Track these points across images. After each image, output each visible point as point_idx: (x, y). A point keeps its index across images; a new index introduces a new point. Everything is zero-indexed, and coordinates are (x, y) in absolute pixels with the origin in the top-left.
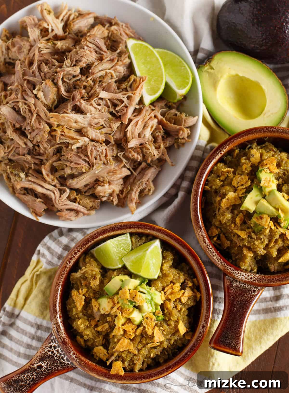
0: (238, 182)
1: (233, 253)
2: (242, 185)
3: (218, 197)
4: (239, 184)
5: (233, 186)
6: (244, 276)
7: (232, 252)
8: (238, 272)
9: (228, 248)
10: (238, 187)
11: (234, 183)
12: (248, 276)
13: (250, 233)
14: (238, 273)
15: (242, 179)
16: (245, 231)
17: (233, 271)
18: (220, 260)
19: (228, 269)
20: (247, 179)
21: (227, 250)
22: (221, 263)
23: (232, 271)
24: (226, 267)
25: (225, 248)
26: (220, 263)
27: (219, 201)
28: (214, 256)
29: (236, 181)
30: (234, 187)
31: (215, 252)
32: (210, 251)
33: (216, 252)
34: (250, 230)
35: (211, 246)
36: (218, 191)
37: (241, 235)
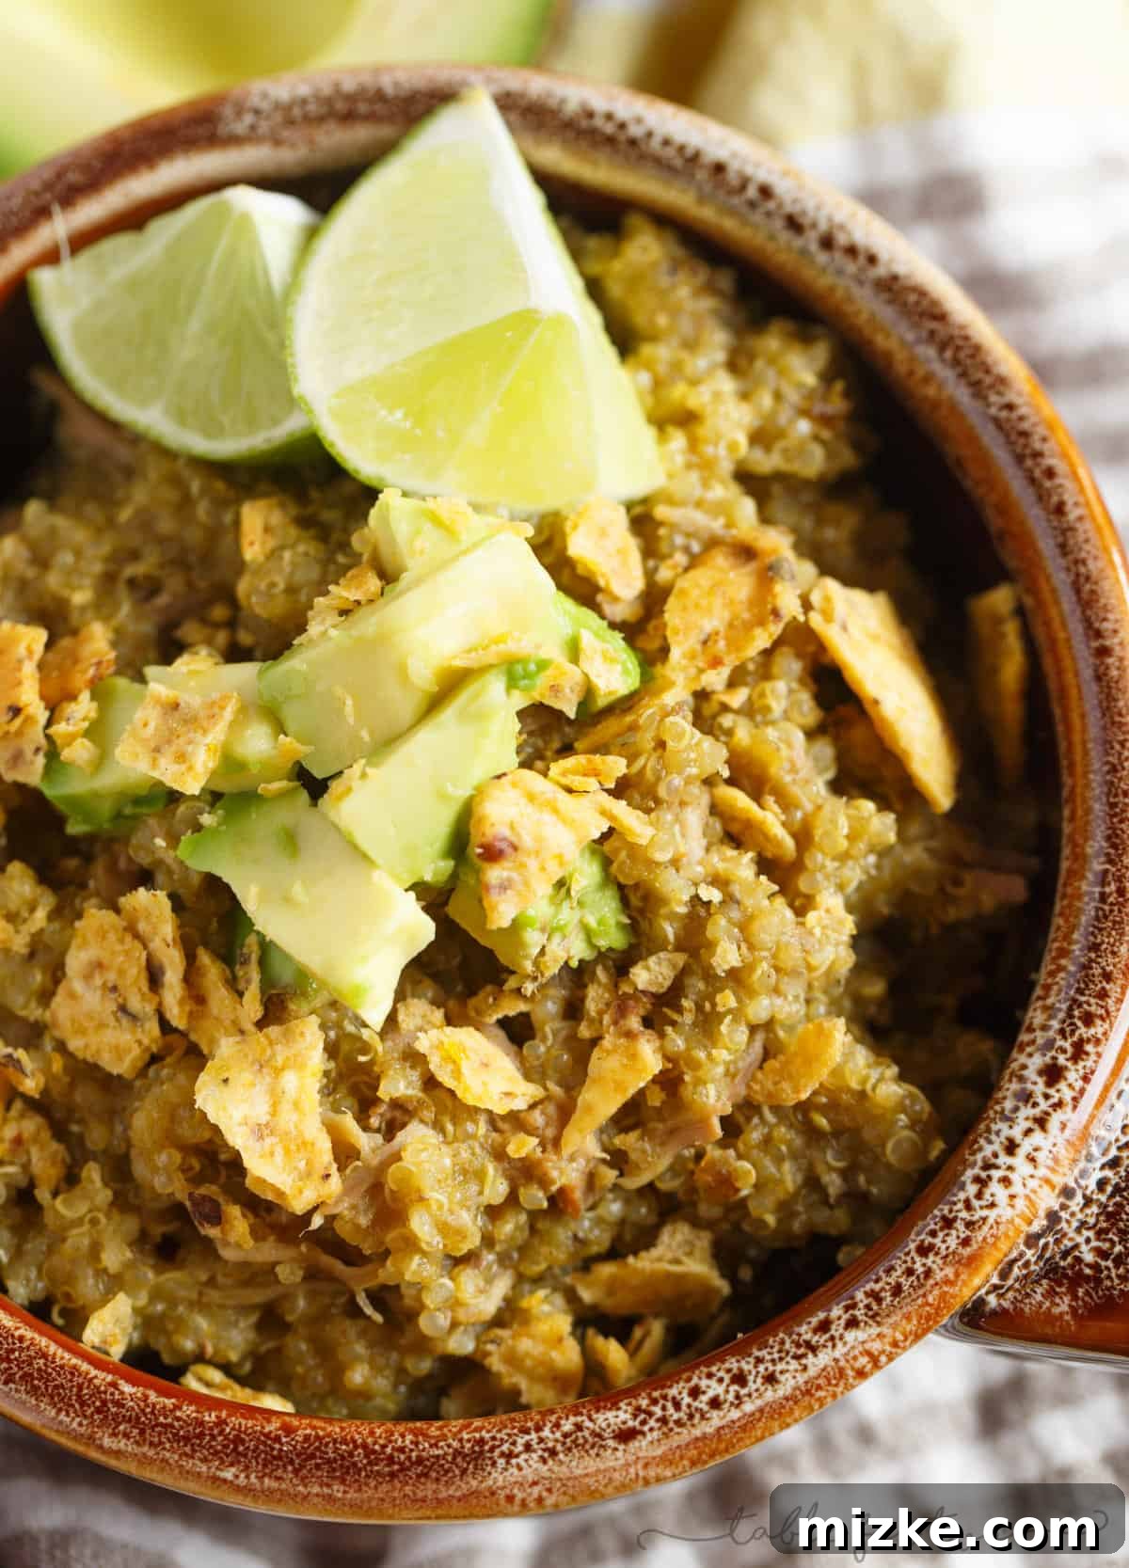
0: (123, 1009)
1: (785, 1209)
2: (154, 977)
3: (213, 1232)
4: (135, 1004)
5: (143, 1072)
6: (1016, 1133)
7: (771, 1219)
8: (972, 1189)
9: (724, 1256)
10: (165, 1025)
11: (119, 1052)
12: (1026, 1097)
13: (621, 1007)
14: (982, 1183)
15: (99, 966)
16: (595, 1041)
17: (948, 1223)
18: (824, 1326)
19: (928, 1273)
20: (107, 917)
21: (746, 1273)
22: (852, 1323)
23: (953, 1242)
24: (897, 1290)
25: (723, 1287)
26: (851, 1336)
27: (256, 1234)
28: (771, 1379)
29: (102, 1026)
30: (155, 1059)
31: (732, 1363)
32: (715, 1403)
33: (742, 1351)
34: (595, 998)
35: (673, 1392)
36: (158, 1230)
37: (619, 1086)
